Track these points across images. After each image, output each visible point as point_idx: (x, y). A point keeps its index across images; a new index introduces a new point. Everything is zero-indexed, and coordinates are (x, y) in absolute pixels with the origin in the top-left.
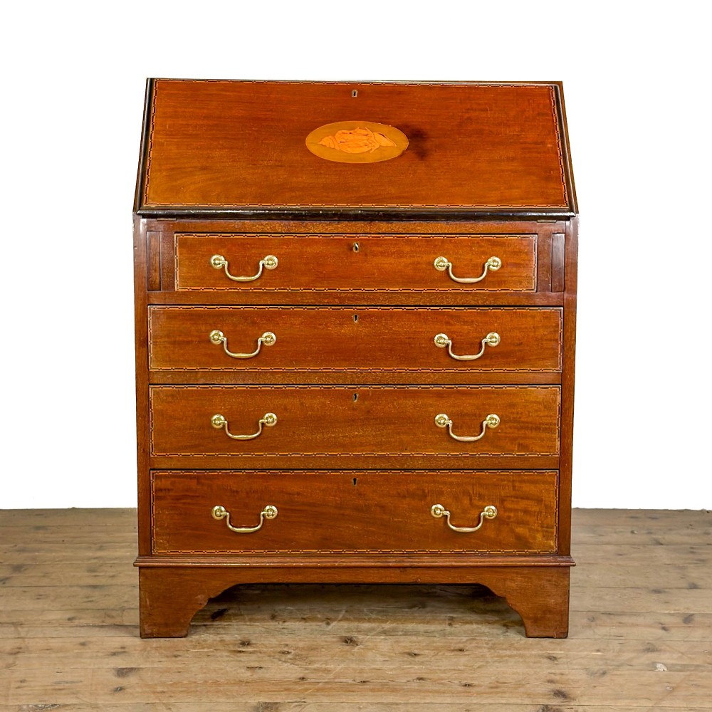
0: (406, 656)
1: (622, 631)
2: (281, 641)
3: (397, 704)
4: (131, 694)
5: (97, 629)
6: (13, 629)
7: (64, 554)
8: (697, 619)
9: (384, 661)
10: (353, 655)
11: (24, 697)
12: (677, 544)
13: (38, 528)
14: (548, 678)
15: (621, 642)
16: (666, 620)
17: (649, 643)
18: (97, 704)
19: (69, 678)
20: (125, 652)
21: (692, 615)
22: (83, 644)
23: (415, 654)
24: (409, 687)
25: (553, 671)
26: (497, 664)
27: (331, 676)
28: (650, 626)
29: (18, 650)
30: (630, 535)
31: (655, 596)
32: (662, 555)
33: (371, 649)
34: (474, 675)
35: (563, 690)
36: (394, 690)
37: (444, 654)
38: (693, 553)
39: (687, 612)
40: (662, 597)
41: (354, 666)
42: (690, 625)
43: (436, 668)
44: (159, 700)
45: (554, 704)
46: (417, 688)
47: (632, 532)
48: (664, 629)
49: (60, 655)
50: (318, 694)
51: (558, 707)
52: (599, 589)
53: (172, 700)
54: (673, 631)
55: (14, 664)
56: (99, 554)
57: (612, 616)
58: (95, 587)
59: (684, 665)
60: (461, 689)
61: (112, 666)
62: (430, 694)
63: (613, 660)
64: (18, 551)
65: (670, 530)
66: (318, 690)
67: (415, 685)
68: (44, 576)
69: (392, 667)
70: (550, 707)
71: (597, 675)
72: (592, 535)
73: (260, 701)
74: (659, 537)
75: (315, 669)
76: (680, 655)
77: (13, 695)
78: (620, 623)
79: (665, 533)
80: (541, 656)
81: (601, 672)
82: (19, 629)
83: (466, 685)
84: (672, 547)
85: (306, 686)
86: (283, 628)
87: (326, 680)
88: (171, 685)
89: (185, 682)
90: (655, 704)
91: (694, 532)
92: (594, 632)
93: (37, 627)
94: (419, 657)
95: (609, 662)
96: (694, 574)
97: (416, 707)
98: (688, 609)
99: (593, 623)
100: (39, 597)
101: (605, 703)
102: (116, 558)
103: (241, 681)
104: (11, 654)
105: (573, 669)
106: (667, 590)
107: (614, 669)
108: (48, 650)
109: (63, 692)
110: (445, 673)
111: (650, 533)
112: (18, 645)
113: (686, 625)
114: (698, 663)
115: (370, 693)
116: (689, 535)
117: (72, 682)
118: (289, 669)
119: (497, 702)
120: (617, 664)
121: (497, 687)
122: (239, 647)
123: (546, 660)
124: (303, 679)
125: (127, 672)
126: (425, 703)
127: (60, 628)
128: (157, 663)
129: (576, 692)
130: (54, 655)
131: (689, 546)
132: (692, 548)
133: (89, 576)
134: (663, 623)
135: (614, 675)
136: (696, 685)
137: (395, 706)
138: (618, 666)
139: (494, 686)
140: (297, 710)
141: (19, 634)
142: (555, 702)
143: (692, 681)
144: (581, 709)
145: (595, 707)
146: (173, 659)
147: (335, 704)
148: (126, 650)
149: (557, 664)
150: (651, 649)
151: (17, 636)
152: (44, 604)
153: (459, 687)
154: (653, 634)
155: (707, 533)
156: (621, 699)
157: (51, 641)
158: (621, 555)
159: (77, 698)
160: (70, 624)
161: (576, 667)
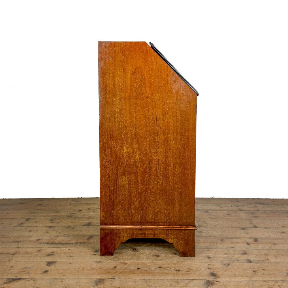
0: (155, 256)
1: (233, 245)
3: (150, 280)
4: (50, 274)
5: (46, 244)
6: (17, 244)
7: (45, 214)
8: (259, 240)
9: (147, 259)
10: (135, 256)
12: (247, 210)
13: (40, 205)
14: (208, 267)
15: (234, 250)
16: (249, 241)
17: (243, 251)
18: (36, 279)
19: (29, 266)
20: (53, 254)
21: (257, 238)
22: (39, 251)
23: (158, 256)
24: (155, 271)
25: (210, 263)
26: (189, 261)
27: (126, 266)
28: (243, 243)
29: (15, 253)
30: (231, 207)
31: (243, 231)
32: (242, 214)
33: (142, 254)
34: (180, 266)
35: (214, 272)
36: (150, 273)
37: (169, 256)
38: (253, 214)
39: (255, 237)
40: (246, 231)
41: (135, 261)
42: (257, 243)
43: (166, 262)
44: (60, 277)
46: (158, 272)
47: (231, 206)
48: (248, 244)
49: (29, 255)
51: (213, 281)
52: (223, 228)
53: (64, 277)
54: (252, 245)
55: (12, 259)
56: (56, 214)
57: (229, 239)
58: (51, 227)
59: (258, 260)
60: (175, 272)
61: (46, 261)
62: (163, 275)
64: (30, 213)
65: (244, 205)
66: (121, 273)
67: (158, 270)
68: (35, 223)
69: (149, 262)
70: (210, 281)
71: (226, 265)
72: (218, 207)
73: (98, 278)
74: (240, 208)
75: (121, 263)
76: (256, 256)
77: (6, 273)
78: (232, 242)
79: (242, 207)
80: (205, 257)
81: (228, 264)
82: (19, 244)
83: (177, 270)
84: (246, 212)
85: (116, 271)
87: (124, 268)
88: (66, 270)
89: (71, 268)
90: (250, 279)
92: (223, 246)
93: (26, 243)
94: (160, 257)
95: (230, 259)
96: (255, 222)
97: (157, 281)
98: (255, 236)
99: (222, 242)
100: (31, 231)
101: (231, 279)
102: (61, 216)
103: (92, 268)
104: (12, 254)
106: (246, 228)
107: (232, 263)
108: (26, 253)
109: (25, 272)
110: (169, 265)
111: (237, 207)
112: (16, 251)
113: (255, 242)
114: (263, 259)
115: (140, 274)
116: (251, 207)
117: (30, 268)
118: (111, 263)
119: (189, 278)
120: (233, 260)
121: (189, 271)
123: (206, 259)
124: (115, 267)
125: (51, 264)
126: (161, 279)
127: (33, 244)
128: (63, 260)
129: (219, 273)
130: (27, 255)
131: (251, 211)
132: (252, 212)
133: (50, 223)
134: (247, 242)
135: (233, 265)
136: (264, 270)
137: (149, 281)
138: (234, 261)
139: (187, 271)
140: (111, 282)
141: (18, 246)
142: (211, 278)
143: (262, 267)
144: (221, 282)
145: (227, 281)
146: (70, 258)
147: (126, 280)
148: (54, 253)
149: (211, 260)
150: (245, 253)
151: (17, 247)
152: (32, 234)
153: (174, 271)
154: (244, 246)
155: (256, 207)
156: (236, 277)
157: (28, 249)
158: (229, 215)
159: (29, 275)
160: (37, 242)
161: (218, 261)
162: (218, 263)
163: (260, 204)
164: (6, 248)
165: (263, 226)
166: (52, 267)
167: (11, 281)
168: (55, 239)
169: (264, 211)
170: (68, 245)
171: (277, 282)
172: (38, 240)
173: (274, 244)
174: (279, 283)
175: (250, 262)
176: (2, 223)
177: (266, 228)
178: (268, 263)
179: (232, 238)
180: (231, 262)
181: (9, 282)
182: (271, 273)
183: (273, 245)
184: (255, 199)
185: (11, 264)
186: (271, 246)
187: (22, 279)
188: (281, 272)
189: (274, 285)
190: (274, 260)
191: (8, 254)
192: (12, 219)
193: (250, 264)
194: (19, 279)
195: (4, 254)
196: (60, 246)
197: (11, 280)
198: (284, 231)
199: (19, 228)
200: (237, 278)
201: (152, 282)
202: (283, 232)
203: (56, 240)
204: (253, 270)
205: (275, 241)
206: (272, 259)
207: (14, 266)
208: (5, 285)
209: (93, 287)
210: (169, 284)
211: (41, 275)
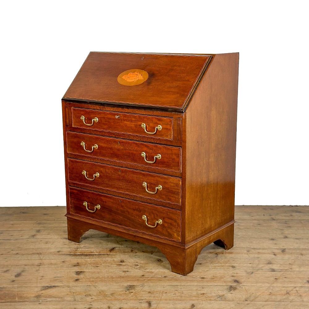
1: (259, 256)
2: (135, 261)
3: (177, 285)
4: (81, 282)
5: (69, 256)
6: (38, 256)
7: (55, 225)
8: (287, 250)
10: (161, 266)
11: (44, 283)
12: (280, 220)
13: (45, 214)
14: (232, 275)
15: (259, 260)
16: (276, 251)
17: (269, 261)
18: (69, 286)
19: (59, 275)
20: (78, 265)
21: (285, 249)
22: (63, 262)
24: (181, 279)
25: (234, 272)
26: (213, 270)
27: (153, 274)
28: (269, 254)
29: (40, 264)
30: (263, 216)
31: (271, 242)
32: (274, 224)
33: (168, 264)
34: (205, 274)
35: (237, 280)
36: (176, 280)
38: (286, 223)
39: (283, 248)
40: (274, 242)
41: (161, 270)
42: (284, 253)
44: (92, 284)
45: (234, 285)
46: (184, 279)
47: (264, 215)
48: (275, 255)
49: (55, 266)
50: (149, 281)
51: (235, 287)
52: (251, 239)
53: (96, 284)
54: (278, 255)
55: (39, 270)
57: (256, 250)
59: (282, 269)
60: (200, 279)
61: (74, 271)
62: (189, 282)
63: (256, 268)
64: (38, 224)
65: (278, 214)
68: (48, 234)
70: (232, 286)
71: (250, 273)
72: (249, 216)
73: (128, 284)
74: (274, 217)
75: (147, 272)
76: (280, 265)
77: (39, 282)
78: (258, 252)
79: (276, 215)
80: (230, 266)
82: (40, 256)
83: (202, 278)
84: (279, 221)
85: (144, 279)
86: (136, 255)
87: (151, 276)
88: (96, 278)
89: (101, 277)
90: (271, 285)
91: (287, 215)
92: (249, 256)
93: (46, 255)
95: (254, 268)
96: (287, 232)
97: (184, 286)
99: (249, 253)
100: (47, 243)
101: (252, 285)
103: (121, 277)
104: (37, 266)
105: (241, 271)
106: (276, 239)
108: (51, 264)
109: (57, 281)
110: (195, 273)
111: (270, 215)
112: (40, 262)
113: (282, 253)
114: (286, 269)
115: (168, 281)
116: (285, 216)
117: (60, 277)
118: (138, 272)
119: (213, 284)
120: (257, 269)
121: (213, 279)
122: (120, 263)
123: (231, 268)
124: (143, 275)
125: (79, 273)
126: (187, 285)
127: (55, 256)
128: (90, 269)
129: (242, 280)
130: (53, 266)
131: (285, 221)
132: (286, 221)
133: (64, 234)
134: (274, 252)
135: (256, 273)
136: (285, 277)
140: (141, 288)
142: (234, 284)
144: (243, 287)
145: (249, 286)
146: (96, 268)
147: (155, 286)
148: (79, 264)
149: (235, 269)
150: (270, 263)
151: (39, 259)
152: (49, 245)
154: (270, 257)
155: (292, 215)
156: (258, 283)
157: (52, 260)
158: (259, 225)
159: (62, 283)
160: (59, 254)
161: (242, 270)
163: (297, 212)
164: (28, 259)
165: (295, 237)
166: (81, 276)
167: (47, 289)
169: (299, 220)
170: (91, 257)
171: (295, 287)
172: (58, 252)
173: (302, 255)
174: (297, 289)
175: (273, 270)
176: (12, 235)
177: (297, 239)
178: (291, 272)
179: (259, 249)
180: (255, 270)
181: (45, 289)
182: (291, 280)
183: (300, 256)
184: (292, 206)
185: (41, 274)
186: (298, 257)
187: (56, 286)
188: (301, 280)
189: (292, 290)
190: (298, 269)
191: (33, 265)
192: (21, 230)
193: (273, 273)
194: (54, 286)
195: (28, 265)
196: (83, 257)
197: (47, 287)
199: (33, 240)
200: (259, 285)
201: (179, 288)
203: (77, 252)
204: (275, 277)
205: (304, 252)
206: (296, 268)
207: (44, 276)
208: (43, 292)
209: (125, 292)
210: (195, 289)
211: (74, 283)
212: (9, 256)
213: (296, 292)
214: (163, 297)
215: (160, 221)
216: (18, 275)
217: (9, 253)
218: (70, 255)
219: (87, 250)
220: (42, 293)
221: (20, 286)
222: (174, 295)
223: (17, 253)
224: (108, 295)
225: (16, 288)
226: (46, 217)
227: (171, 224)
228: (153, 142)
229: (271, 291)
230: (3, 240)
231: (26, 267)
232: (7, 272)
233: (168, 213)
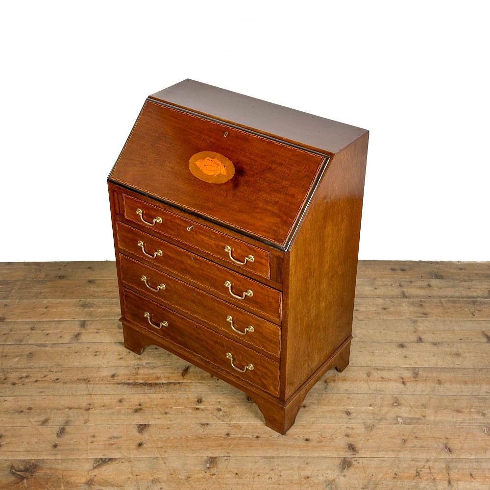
1: (383, 385)
3: (273, 458)
4: (146, 449)
5: (127, 386)
6: (85, 385)
8: (421, 373)
10: (252, 411)
11: (96, 451)
12: (414, 297)
13: (90, 281)
14: (346, 432)
15: (382, 396)
16: (406, 375)
17: (395, 397)
18: (130, 458)
19: (115, 434)
20: (141, 409)
21: (418, 369)
22: (120, 401)
24: (279, 442)
25: (348, 426)
26: (321, 420)
27: (242, 432)
28: (396, 380)
29: (88, 406)
30: (390, 288)
31: (400, 351)
32: (405, 306)
34: (311, 430)
35: (353, 443)
36: (272, 445)
38: (421, 305)
39: (416, 366)
40: (404, 351)
41: (252, 422)
42: (417, 379)
44: (160, 455)
45: (348, 456)
46: (283, 443)
47: (391, 285)
48: (404, 383)
49: (110, 411)
50: (235, 449)
51: (350, 460)
52: (373, 344)
53: (166, 455)
54: (408, 385)
55: (88, 420)
57: (379, 372)
59: (412, 418)
60: (304, 443)
61: (135, 422)
62: (289, 448)
63: (378, 415)
64: (82, 306)
65: (411, 282)
66: (236, 445)
68: (97, 332)
70: (346, 459)
71: (370, 428)
72: (371, 288)
73: (208, 455)
74: (405, 290)
75: (234, 426)
76: (410, 408)
77: (90, 449)
78: (382, 378)
79: (408, 286)
80: (343, 412)
81: (371, 425)
82: (88, 385)
83: (306, 440)
84: (411, 300)
85: (230, 442)
86: (217, 386)
87: (239, 436)
88: (165, 441)
89: (171, 438)
90: (397, 455)
91: (423, 284)
92: (369, 386)
93: (97, 384)
95: (375, 416)
96: (421, 327)
97: (282, 460)
99: (369, 379)
100: (96, 354)
101: (373, 455)
103: (199, 437)
104: (86, 410)
106: (406, 344)
107: (378, 423)
108: (104, 406)
109: (114, 446)
110: (296, 428)
111: (400, 286)
112: (89, 401)
113: (414, 379)
114: (418, 416)
115: (261, 448)
116: (420, 288)
117: (117, 438)
118: (221, 425)
119: (321, 455)
120: (379, 418)
121: (321, 442)
122: (197, 405)
123: (345, 415)
124: (228, 434)
125: (143, 429)
126: (287, 457)
127: (108, 385)
128: (157, 420)
129: (359, 445)
130: (107, 411)
131: (419, 299)
132: (421, 301)
133: (119, 333)
134: (403, 377)
135: (378, 428)
136: (416, 437)
137: (272, 460)
138: (380, 420)
139: (320, 440)
140: (226, 463)
141: (89, 391)
143: (414, 433)
144: (361, 461)
145: (368, 459)
146: (165, 416)
147: (244, 458)
148: (142, 407)
149: (350, 419)
150: (396, 404)
151: (88, 393)
152: (98, 361)
153: (303, 441)
154: (398, 388)
155: (429, 286)
156: (380, 451)
157: (105, 398)
158: (385, 309)
159: (121, 452)
160: (113, 381)
161: (359, 421)
162: (359, 423)
163: (438, 276)
164: (73, 395)
165: (431, 340)
166: (146, 436)
167: (101, 465)
168: (137, 374)
169: (439, 297)
170: (158, 389)
171: (428, 461)
172: (113, 376)
173: (439, 382)
174: (431, 464)
176: (47, 334)
177: (434, 344)
178: (424, 424)
179: (383, 369)
180: (376, 422)
181: (99, 466)
182: (423, 444)
183: (437, 386)
185: (91, 431)
186: (434, 387)
187: (113, 459)
188: (437, 443)
189: (424, 467)
190: (432, 418)
191: (79, 408)
192: (59, 322)
194: (110, 459)
195: (74, 408)
196: (146, 388)
197: (101, 462)
198: (460, 351)
199: (76, 346)
200: (381, 454)
201: (276, 463)
202: (458, 355)
203: (138, 377)
204: (403, 437)
205: (442, 376)
206: (430, 415)
207: (96, 435)
208: (96, 472)
209: (204, 473)
210: (296, 465)
211: (136, 452)
212: (46, 384)
213: (428, 471)
214: (254, 486)
215: (251, 367)
216: (62, 432)
217: (45, 379)
218: (129, 384)
219: (151, 371)
220: (95, 476)
221: (64, 457)
222: (269, 481)
223: (57, 379)
224: (181, 481)
225: (60, 461)
226: (92, 289)
227: (266, 374)
228: (241, 272)
229: (396, 470)
230: (36, 345)
231: (71, 412)
232: (47, 424)
233: (262, 361)
